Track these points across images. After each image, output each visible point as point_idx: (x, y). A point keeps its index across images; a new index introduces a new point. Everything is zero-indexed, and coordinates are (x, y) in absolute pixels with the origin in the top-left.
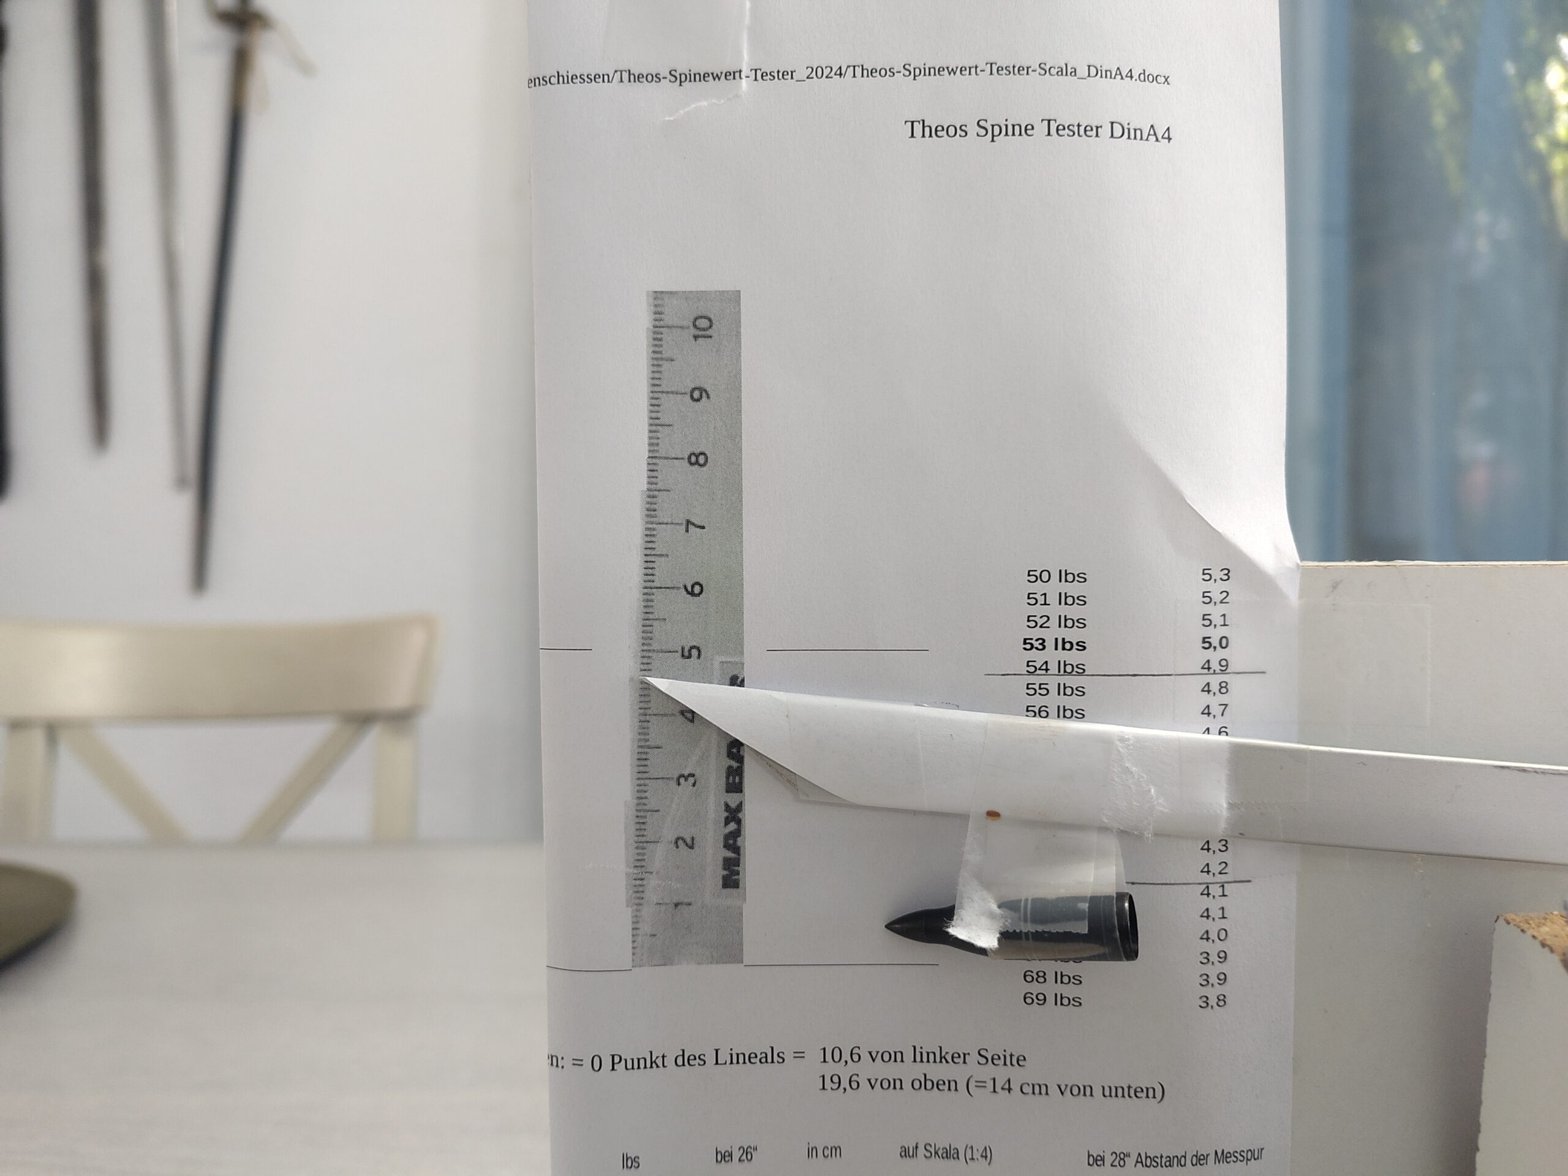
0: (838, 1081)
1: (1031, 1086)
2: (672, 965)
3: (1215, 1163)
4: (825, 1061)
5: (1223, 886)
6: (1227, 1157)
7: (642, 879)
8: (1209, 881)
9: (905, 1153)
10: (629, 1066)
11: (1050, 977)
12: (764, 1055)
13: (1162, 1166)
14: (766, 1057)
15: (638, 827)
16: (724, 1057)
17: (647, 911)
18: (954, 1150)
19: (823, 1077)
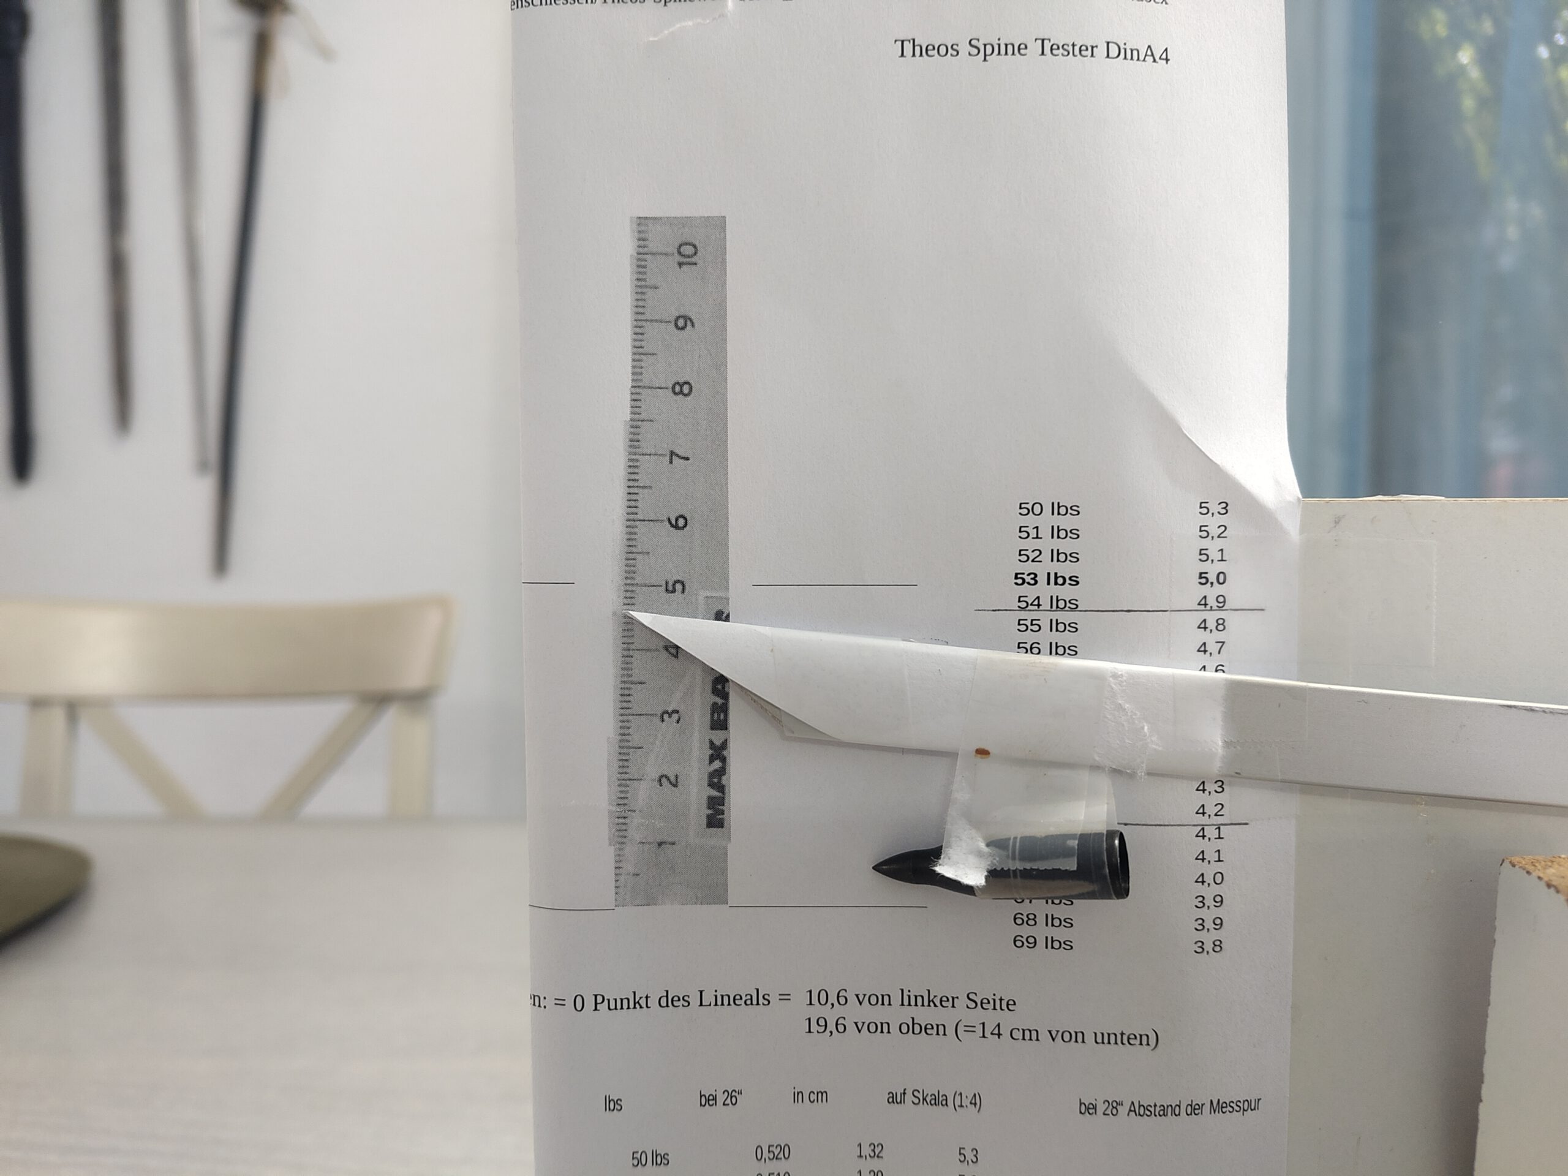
0: (824, 1024)
1: (1021, 1031)
2: (655, 905)
3: (1211, 1113)
4: (811, 1004)
5: (1219, 828)
6: (1222, 1107)
7: (625, 818)
8: (1204, 823)
9: (893, 1099)
10: (612, 1006)
11: (1041, 920)
12: (749, 997)
13: (1155, 1116)
14: (751, 999)
15: (621, 763)
16: (708, 998)
17: (630, 850)
18: (942, 1096)
19: (809, 1019)
